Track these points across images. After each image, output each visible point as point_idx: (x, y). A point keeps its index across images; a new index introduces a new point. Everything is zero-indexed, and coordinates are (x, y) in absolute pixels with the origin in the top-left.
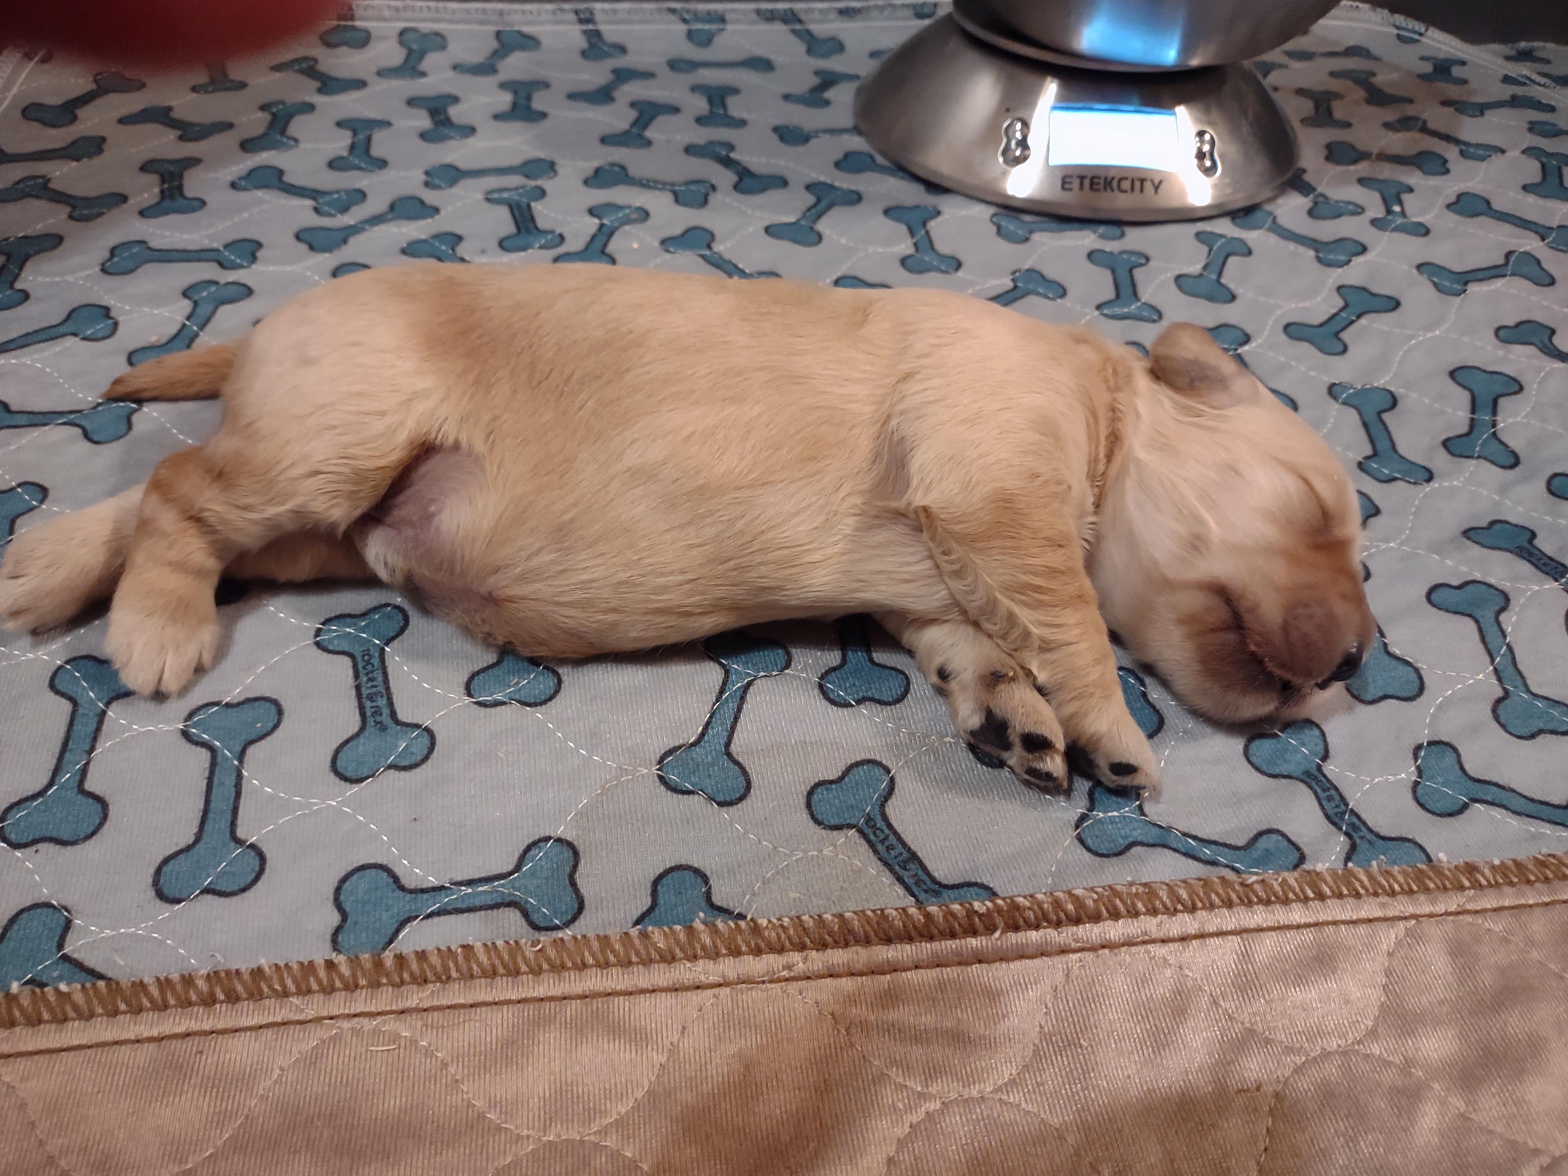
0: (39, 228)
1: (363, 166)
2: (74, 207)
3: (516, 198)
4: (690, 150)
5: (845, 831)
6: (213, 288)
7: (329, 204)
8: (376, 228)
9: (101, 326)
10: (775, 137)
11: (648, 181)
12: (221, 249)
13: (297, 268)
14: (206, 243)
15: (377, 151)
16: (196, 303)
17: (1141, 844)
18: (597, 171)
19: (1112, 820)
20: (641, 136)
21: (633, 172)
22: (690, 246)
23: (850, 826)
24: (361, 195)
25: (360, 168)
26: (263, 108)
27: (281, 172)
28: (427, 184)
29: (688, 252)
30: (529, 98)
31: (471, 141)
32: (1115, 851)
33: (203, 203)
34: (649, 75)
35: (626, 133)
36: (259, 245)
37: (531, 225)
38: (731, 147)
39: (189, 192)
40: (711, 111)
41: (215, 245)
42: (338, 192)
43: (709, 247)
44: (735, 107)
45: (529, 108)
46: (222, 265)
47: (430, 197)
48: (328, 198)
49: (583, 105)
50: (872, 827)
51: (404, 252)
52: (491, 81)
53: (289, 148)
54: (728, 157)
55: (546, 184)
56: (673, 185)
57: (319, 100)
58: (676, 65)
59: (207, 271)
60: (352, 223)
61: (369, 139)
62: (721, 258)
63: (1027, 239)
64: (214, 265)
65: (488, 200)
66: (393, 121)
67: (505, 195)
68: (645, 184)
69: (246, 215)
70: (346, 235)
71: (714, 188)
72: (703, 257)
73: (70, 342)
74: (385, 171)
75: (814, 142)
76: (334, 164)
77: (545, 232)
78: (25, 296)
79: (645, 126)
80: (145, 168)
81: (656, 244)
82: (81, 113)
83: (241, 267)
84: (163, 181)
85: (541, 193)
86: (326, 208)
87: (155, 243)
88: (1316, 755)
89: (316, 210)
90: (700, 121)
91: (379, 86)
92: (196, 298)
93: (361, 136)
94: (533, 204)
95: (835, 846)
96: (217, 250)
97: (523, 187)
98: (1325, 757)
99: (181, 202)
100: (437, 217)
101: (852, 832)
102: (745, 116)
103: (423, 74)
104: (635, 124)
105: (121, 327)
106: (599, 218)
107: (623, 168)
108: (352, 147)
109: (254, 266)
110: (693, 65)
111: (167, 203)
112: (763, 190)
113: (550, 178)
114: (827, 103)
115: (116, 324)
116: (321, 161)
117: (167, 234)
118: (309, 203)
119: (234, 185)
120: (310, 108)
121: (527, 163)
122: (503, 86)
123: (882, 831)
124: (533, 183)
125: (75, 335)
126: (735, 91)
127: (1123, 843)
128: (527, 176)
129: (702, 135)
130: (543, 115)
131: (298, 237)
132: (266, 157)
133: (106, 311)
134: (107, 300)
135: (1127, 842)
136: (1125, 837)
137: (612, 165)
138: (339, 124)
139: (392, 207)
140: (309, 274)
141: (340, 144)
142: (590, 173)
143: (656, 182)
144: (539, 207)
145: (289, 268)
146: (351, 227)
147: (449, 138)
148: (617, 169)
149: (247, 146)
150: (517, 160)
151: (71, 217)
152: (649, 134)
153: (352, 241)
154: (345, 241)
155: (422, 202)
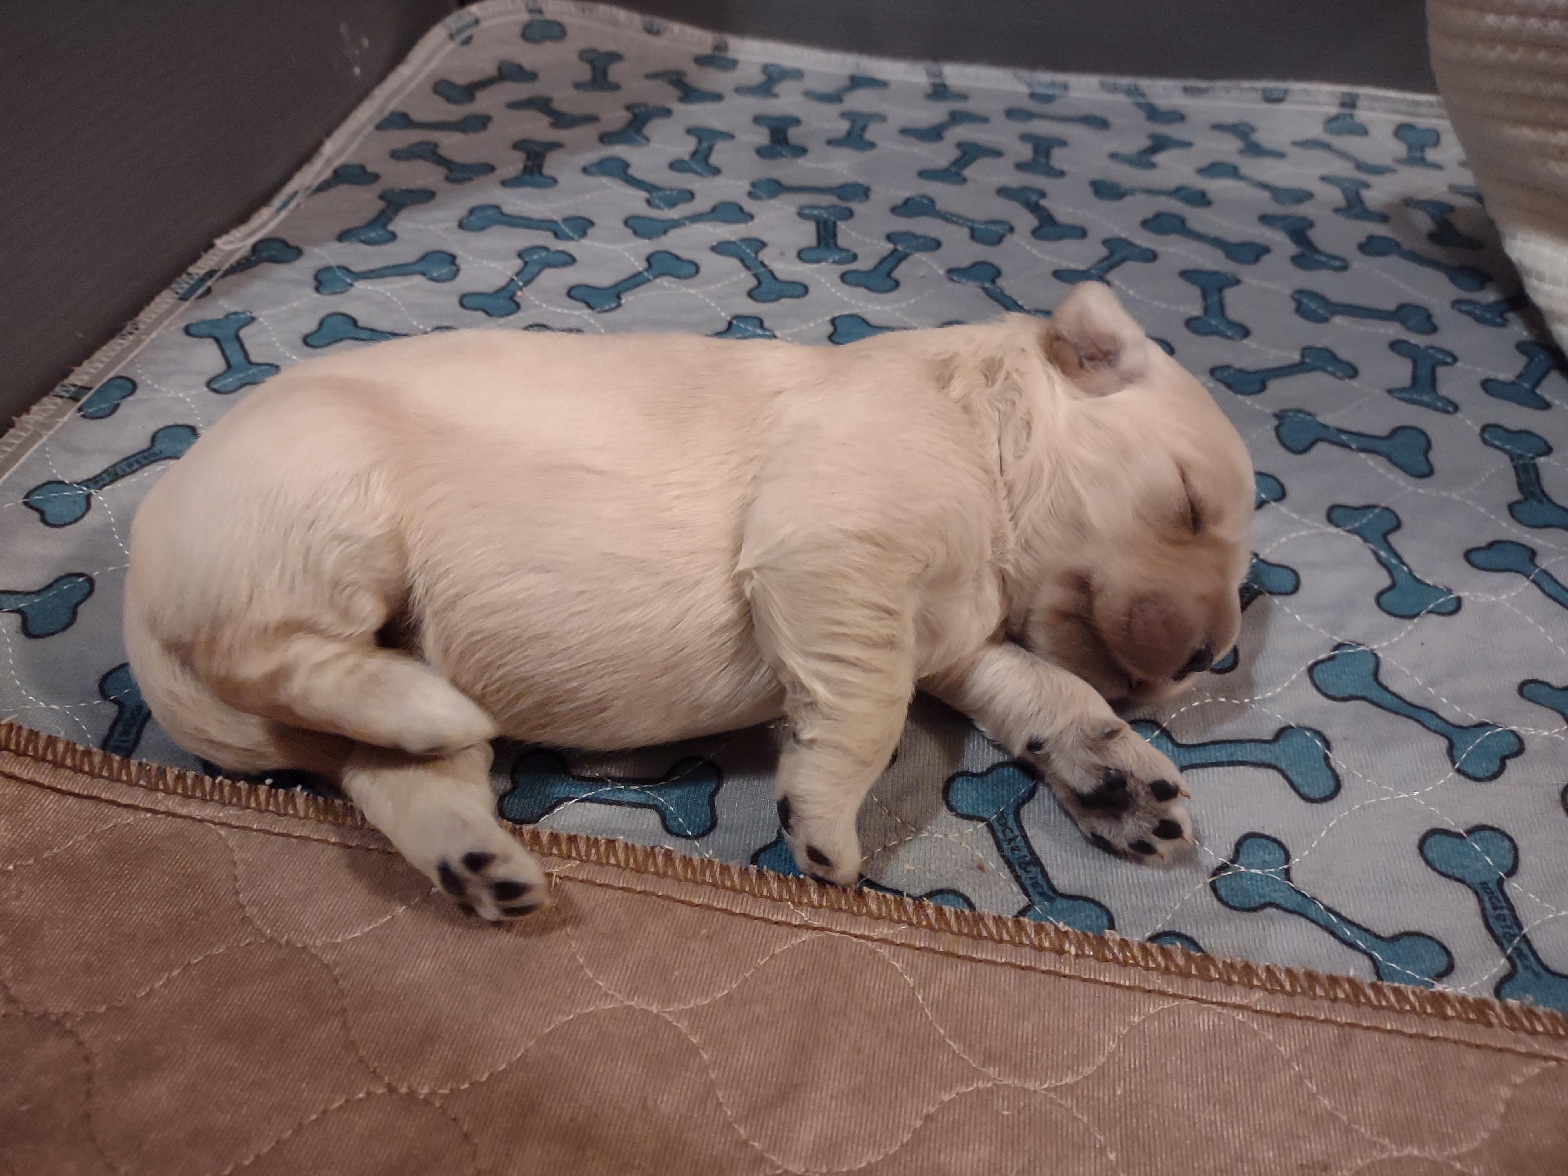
0: (419, 183)
1: (699, 170)
2: (451, 170)
3: (825, 216)
4: (1003, 192)
5: (975, 823)
6: (544, 254)
7: (660, 198)
8: (694, 226)
9: (446, 270)
10: (1090, 190)
11: (952, 215)
12: (560, 222)
13: (618, 248)
14: (549, 215)
15: (714, 160)
16: (526, 264)
17: (1278, 906)
18: (907, 201)
19: (1253, 877)
20: (958, 174)
21: (939, 206)
22: (975, 278)
23: (982, 820)
24: (690, 195)
25: (695, 172)
26: (628, 108)
27: (626, 165)
28: (750, 195)
29: (971, 283)
30: (864, 129)
31: (801, 161)
32: (1247, 906)
33: (555, 181)
34: (985, 120)
35: (946, 170)
36: (592, 223)
37: (831, 241)
38: (1043, 195)
39: (547, 170)
40: (1034, 160)
41: (555, 218)
42: (671, 190)
43: (993, 282)
44: (1059, 158)
45: (861, 137)
46: (556, 235)
47: (749, 205)
48: (661, 194)
49: (914, 140)
50: (1002, 825)
51: (713, 249)
52: (833, 110)
53: (639, 144)
54: (1037, 204)
55: (855, 206)
56: (973, 221)
57: (679, 108)
58: (1012, 113)
59: (544, 238)
60: (676, 218)
61: (710, 149)
62: (1002, 292)
63: (1326, 320)
64: (550, 235)
65: (800, 215)
66: (737, 135)
67: (816, 212)
68: (947, 218)
69: (588, 197)
70: (666, 227)
71: (1012, 230)
72: (985, 290)
73: (418, 279)
74: (717, 179)
75: (1128, 200)
76: (676, 165)
77: (842, 250)
78: (393, 236)
79: (966, 165)
80: (517, 146)
81: (942, 272)
82: (480, 95)
83: (570, 239)
84: (528, 159)
85: (849, 214)
86: (657, 202)
87: (507, 209)
88: (1500, 867)
89: (649, 202)
90: (1020, 166)
91: (733, 101)
92: (528, 259)
93: (705, 145)
94: (839, 223)
95: (961, 834)
96: (555, 222)
97: (834, 206)
98: (1512, 872)
99: (537, 177)
100: (750, 224)
101: (981, 825)
102: (1065, 168)
103: (776, 96)
104: (955, 163)
105: (461, 273)
106: (895, 243)
107: (932, 201)
108: (694, 154)
109: (582, 241)
110: (1029, 115)
111: (527, 178)
112: (1059, 238)
113: (861, 202)
114: (1153, 166)
115: (458, 271)
116: (664, 161)
117: (519, 202)
118: (644, 194)
119: (585, 170)
120: (667, 112)
121: (843, 187)
122: (844, 115)
123: (1012, 831)
124: (844, 204)
125: (424, 274)
126: (1062, 143)
127: (1258, 900)
128: (840, 197)
129: (1016, 180)
130: (872, 145)
131: (626, 222)
132: (619, 151)
133: (453, 258)
134: (458, 251)
135: (1263, 901)
136: (1262, 896)
137: (923, 196)
138: (689, 131)
139: (714, 209)
140: (627, 254)
141: (685, 147)
142: (899, 202)
143: (959, 217)
144: (843, 227)
145: (611, 247)
146: (674, 220)
147: (781, 155)
148: (926, 201)
149: (605, 138)
150: (837, 181)
151: (447, 179)
152: (967, 172)
153: (672, 233)
154: (665, 232)
155: (741, 209)
